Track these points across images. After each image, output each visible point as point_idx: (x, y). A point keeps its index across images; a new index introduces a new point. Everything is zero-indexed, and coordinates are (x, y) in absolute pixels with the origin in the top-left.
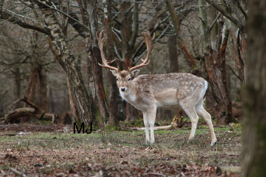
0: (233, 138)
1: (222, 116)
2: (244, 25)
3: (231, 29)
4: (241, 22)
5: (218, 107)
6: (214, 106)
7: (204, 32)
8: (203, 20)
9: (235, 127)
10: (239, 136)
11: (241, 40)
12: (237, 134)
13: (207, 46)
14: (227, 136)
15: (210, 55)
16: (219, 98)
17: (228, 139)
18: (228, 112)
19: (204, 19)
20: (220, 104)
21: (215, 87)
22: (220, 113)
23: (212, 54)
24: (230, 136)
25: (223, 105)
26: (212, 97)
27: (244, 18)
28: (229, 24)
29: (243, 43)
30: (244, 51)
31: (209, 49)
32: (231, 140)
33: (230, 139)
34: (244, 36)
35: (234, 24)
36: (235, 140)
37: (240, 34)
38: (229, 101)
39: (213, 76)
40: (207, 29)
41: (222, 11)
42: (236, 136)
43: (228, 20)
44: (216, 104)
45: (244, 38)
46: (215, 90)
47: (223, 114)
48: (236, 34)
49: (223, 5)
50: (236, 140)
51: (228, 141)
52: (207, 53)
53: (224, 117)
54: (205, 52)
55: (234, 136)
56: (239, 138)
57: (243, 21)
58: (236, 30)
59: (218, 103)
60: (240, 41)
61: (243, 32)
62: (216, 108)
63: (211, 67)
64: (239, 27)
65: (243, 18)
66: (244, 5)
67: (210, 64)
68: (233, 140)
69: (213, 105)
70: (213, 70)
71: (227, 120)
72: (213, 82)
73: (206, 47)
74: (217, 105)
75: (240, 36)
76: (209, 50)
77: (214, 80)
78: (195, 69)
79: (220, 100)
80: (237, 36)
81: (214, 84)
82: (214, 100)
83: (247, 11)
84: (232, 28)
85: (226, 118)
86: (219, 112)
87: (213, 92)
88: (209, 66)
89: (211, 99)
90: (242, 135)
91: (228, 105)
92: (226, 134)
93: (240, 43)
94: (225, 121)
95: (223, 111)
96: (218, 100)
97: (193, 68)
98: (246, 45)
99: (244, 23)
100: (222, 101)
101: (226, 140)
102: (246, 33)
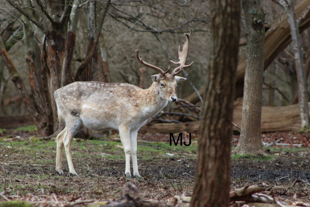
0: (10, 154)
1: (42, 127)
2: (51, 31)
3: (37, 34)
4: (48, 27)
5: (39, 117)
6: (35, 117)
7: (26, 36)
8: (25, 22)
9: (33, 141)
10: (18, 152)
11: (48, 47)
12: (16, 150)
13: (29, 51)
14: (4, 152)
15: (32, 61)
16: (40, 108)
17: (4, 155)
18: (49, 123)
20: (41, 114)
21: (36, 95)
22: (41, 123)
23: (33, 59)
24: (8, 152)
25: (45, 115)
26: (32, 106)
27: (51, 23)
28: (35, 29)
29: (49, 50)
30: (50, 58)
31: (31, 54)
32: (7, 157)
33: (6, 155)
34: (51, 42)
35: (40, 29)
36: (12, 156)
37: (46, 41)
38: (50, 111)
39: (35, 83)
40: (29, 33)
41: (27, 15)
42: (14, 153)
43: (34, 25)
44: (36, 114)
45: (50, 45)
46: (37, 98)
47: (43, 125)
48: (42, 40)
49: (29, 8)
50: (14, 156)
51: (4, 157)
52: (29, 58)
53: (45, 128)
54: (26, 57)
55: (12, 153)
56: (17, 155)
57: (49, 26)
58: (42, 36)
59: (39, 112)
60: (46, 48)
61: (49, 39)
62: (36, 118)
63: (33, 74)
64: (45, 33)
65: (49, 23)
66: (51, 9)
67: (31, 71)
68: (10, 156)
69: (33, 115)
70: (34, 77)
71: (48, 132)
72: (34, 90)
73: (28, 52)
74: (38, 116)
75: (46, 43)
76: (31, 56)
77: (36, 88)
78: (15, 75)
79: (41, 110)
80: (43, 42)
81: (35, 92)
82: (34, 110)
83: (54, 16)
84: (39, 33)
85: (47, 130)
86: (40, 122)
87: (35, 101)
88: (30, 72)
89: (32, 108)
90: (21, 151)
91: (49, 116)
92: (3, 150)
93: (46, 51)
94: (46, 133)
95: (44, 122)
96: (39, 110)
97: (13, 74)
98: (52, 53)
99: (50, 28)
100: (43, 110)
101: (2, 156)
102: (53, 39)
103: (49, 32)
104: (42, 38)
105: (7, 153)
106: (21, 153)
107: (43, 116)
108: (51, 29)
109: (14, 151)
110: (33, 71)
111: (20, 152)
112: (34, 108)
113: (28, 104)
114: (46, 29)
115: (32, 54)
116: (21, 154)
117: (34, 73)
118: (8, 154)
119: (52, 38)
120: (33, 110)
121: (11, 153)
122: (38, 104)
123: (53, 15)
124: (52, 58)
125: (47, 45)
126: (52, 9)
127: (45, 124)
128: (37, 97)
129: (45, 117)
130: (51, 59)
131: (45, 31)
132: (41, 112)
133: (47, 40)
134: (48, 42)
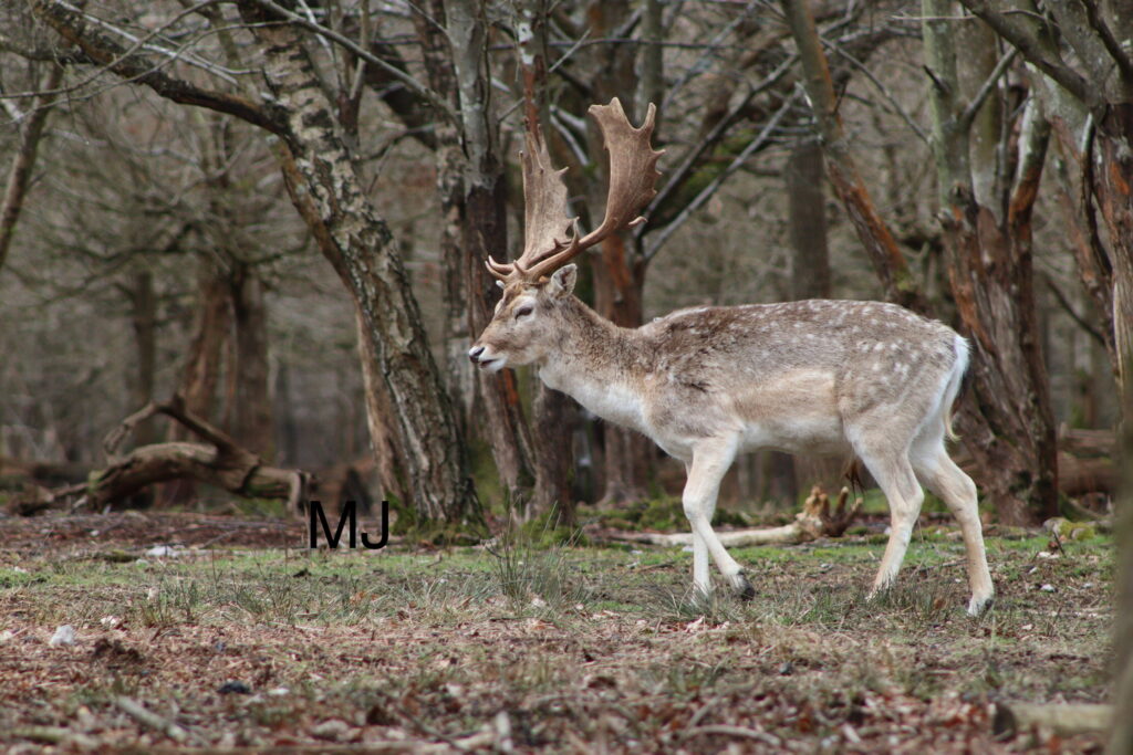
0: (1061, 581)
1: (1013, 490)
2: (1116, 103)
3: (1059, 118)
4: (1103, 89)
5: (999, 451)
6: (981, 447)
7: (944, 130)
8: (938, 76)
9: (1070, 537)
10: (1090, 574)
11: (1102, 166)
12: (1081, 568)
13: (955, 190)
14: (1035, 573)
15: (967, 227)
16: (1002, 413)
17: (1039, 586)
18: (1042, 473)
19: (944, 72)
20: (1008, 438)
21: (984, 364)
22: (1008, 475)
23: (973, 222)
24: (1049, 575)
25: (1021, 440)
26: (972, 406)
27: (1117, 70)
28: (1051, 97)
29: (1106, 178)
30: (1115, 210)
31: (963, 203)
32: (1052, 592)
33: (1048, 587)
34: (1116, 148)
35: (1070, 96)
36: (1071, 591)
37: (1096, 141)
38: (1047, 425)
39: (980, 316)
40: (954, 117)
41: (1023, 40)
42: (1075, 576)
43: (1047, 79)
44: (988, 436)
45: (1115, 159)
46: (987, 376)
47: (1017, 482)
48: (1081, 140)
49: (1026, 14)
50: (1076, 591)
51: (1040, 594)
52: (956, 218)
53: (1024, 494)
54: (945, 214)
55: (1067, 576)
56: (1087, 585)
57: (1109, 85)
58: (1078, 124)
59: (997, 433)
60: (1098, 171)
61: (1108, 133)
62: (989, 452)
63: (972, 280)
64: (1093, 110)
65: (1110, 72)
66: (1116, 18)
67: (965, 266)
68: (1061, 591)
69: (974, 441)
70: (977, 292)
71: (1036, 508)
72: (978, 344)
73: (951, 192)
74: (994, 444)
75: (1097, 149)
76: (964, 208)
77: (984, 333)
78: (903, 285)
79: (1008, 419)
80: (1083, 147)
81: (981, 350)
82: (979, 422)
83: (1127, 43)
85: (1031, 499)
86: (1002, 470)
87: (980, 387)
88: (961, 274)
90: (1102, 572)
91: (1040, 444)
92: (1032, 568)
93: (1098, 180)
94: (1027, 511)
95: (1019, 469)
96: (999, 421)
97: (895, 281)
98: (1122, 189)
99: (1113, 92)
100: (1015, 422)
101: (1031, 591)
102: (1125, 135)
103: (1108, 106)
104: (1077, 133)
105: (1047, 577)
106: (1104, 576)
107: (1015, 445)
108: (1119, 96)
109: (1076, 571)
110: (971, 268)
111: (1096, 574)
114: (1097, 93)
115: (968, 203)
116: (1103, 580)
117: (975, 275)
118: (1052, 583)
119: (1122, 129)
120: (976, 423)
121: (1063, 577)
122: (993, 396)
123: (1124, 39)
124: (1121, 208)
125: (1100, 159)
126: (1120, 18)
127: (1025, 477)
129: (1020, 448)
130: (1118, 215)
131: (1094, 105)
132: (1006, 432)
133: (1100, 137)
134: (1103, 146)
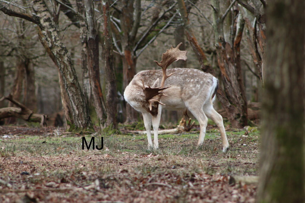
0: (248, 143)
1: (235, 119)
2: (262, 14)
4: (259, 11)
5: (232, 108)
6: (227, 107)
7: (216, 22)
9: (251, 131)
10: (256, 141)
11: (259, 31)
12: (254, 139)
13: (220, 38)
14: (241, 141)
15: (223, 48)
16: (232, 98)
17: (242, 144)
18: (243, 114)
19: (216, 6)
20: (234, 105)
21: (228, 85)
22: (234, 115)
24: (245, 141)
26: (224, 96)
27: (262, 6)
28: (245, 13)
29: (260, 34)
30: (262, 43)
31: (221, 41)
32: (246, 146)
33: (245, 145)
34: (262, 26)
35: (250, 13)
36: (251, 146)
37: (257, 25)
38: (244, 101)
39: (226, 72)
42: (252, 142)
43: (244, 8)
44: (229, 104)
45: (262, 29)
46: (228, 88)
47: (237, 116)
48: (253, 24)
51: (243, 147)
52: (220, 46)
53: (239, 120)
54: (217, 44)
55: (250, 142)
56: (255, 144)
57: (260, 9)
58: (252, 20)
59: (231, 103)
60: (257, 33)
61: (260, 22)
62: (229, 108)
63: (224, 62)
64: (256, 16)
65: (261, 6)
67: (222, 58)
68: (248, 146)
69: (225, 105)
70: (226, 65)
71: (242, 123)
72: (226, 79)
73: (218, 39)
74: (230, 106)
75: (257, 27)
76: (222, 43)
77: (228, 77)
78: (206, 64)
79: (234, 100)
80: (253, 26)
81: (227, 81)
82: (226, 100)
85: (240, 121)
86: (233, 113)
87: (226, 91)
88: (221, 61)
89: (224, 98)
90: (259, 140)
91: (243, 106)
92: (240, 139)
93: (258, 35)
94: (239, 124)
95: (237, 113)
96: (232, 100)
97: (203, 63)
98: (264, 37)
99: (261, 11)
100: (236, 101)
101: (240, 146)
102: (265, 23)
103: (260, 15)
104: (252, 23)
107: (236, 106)
108: (263, 12)
109: (252, 140)
110: (224, 59)
112: (226, 98)
113: (220, 94)
114: (257, 12)
115: (223, 41)
116: (259, 143)
117: (225, 61)
118: (246, 143)
119: (264, 21)
120: (225, 101)
121: (249, 142)
122: (230, 93)
124: (264, 43)
125: (258, 30)
127: (239, 115)
128: (229, 86)
129: (237, 107)
130: (263, 45)
131: (256, 15)
132: (234, 103)
134: (259, 26)
